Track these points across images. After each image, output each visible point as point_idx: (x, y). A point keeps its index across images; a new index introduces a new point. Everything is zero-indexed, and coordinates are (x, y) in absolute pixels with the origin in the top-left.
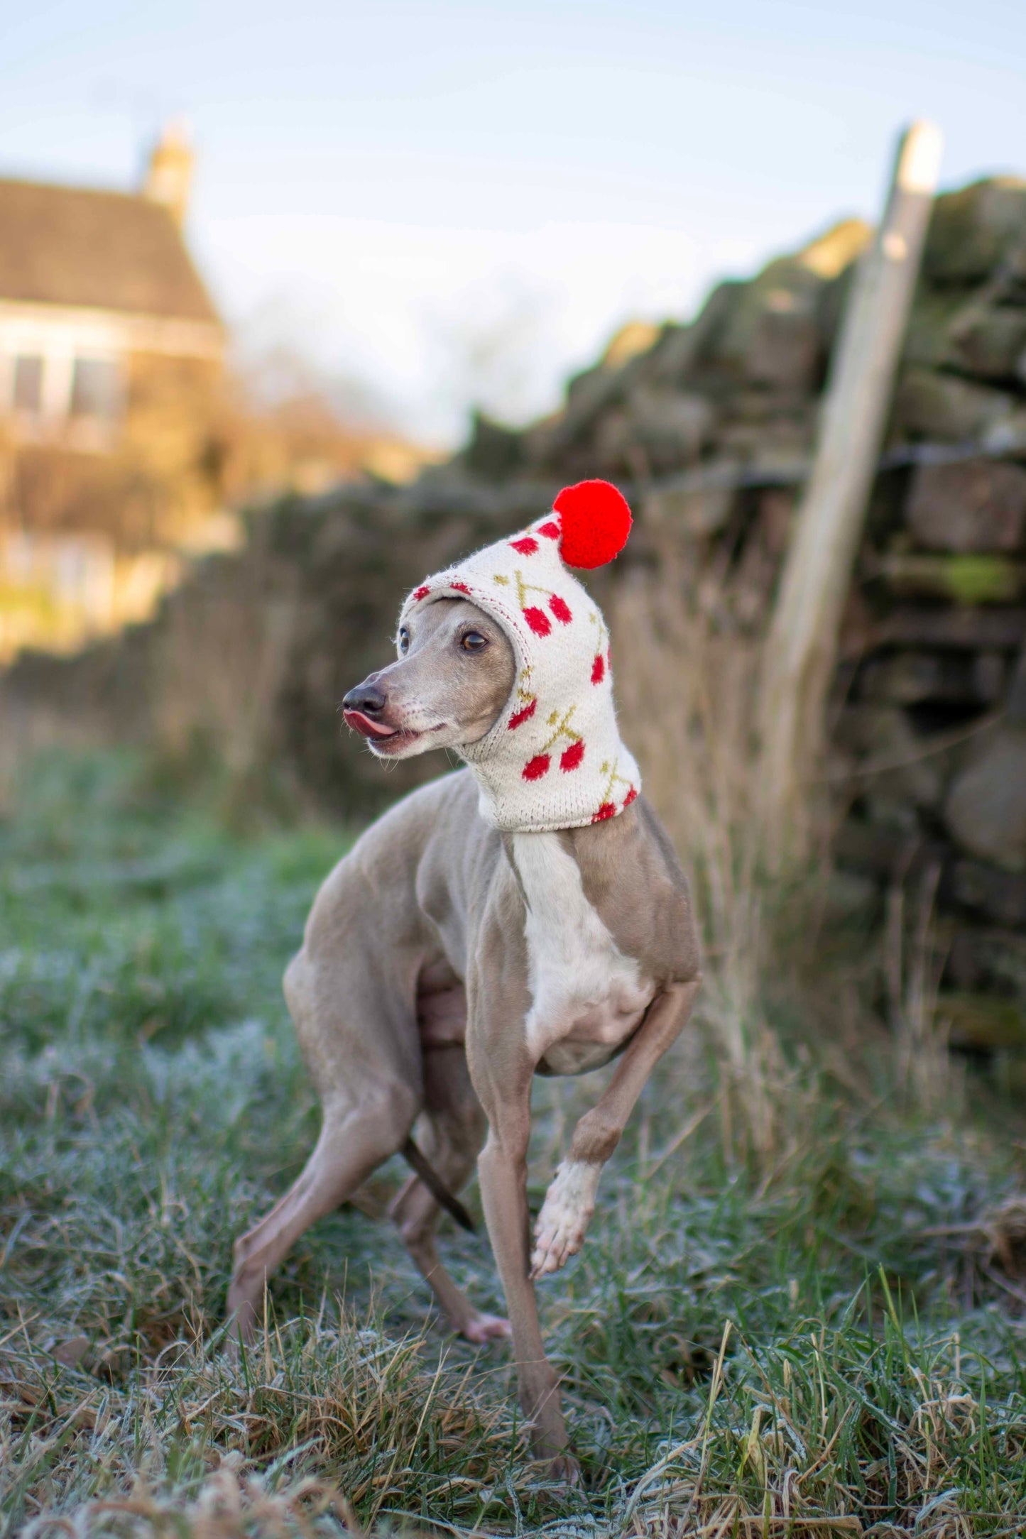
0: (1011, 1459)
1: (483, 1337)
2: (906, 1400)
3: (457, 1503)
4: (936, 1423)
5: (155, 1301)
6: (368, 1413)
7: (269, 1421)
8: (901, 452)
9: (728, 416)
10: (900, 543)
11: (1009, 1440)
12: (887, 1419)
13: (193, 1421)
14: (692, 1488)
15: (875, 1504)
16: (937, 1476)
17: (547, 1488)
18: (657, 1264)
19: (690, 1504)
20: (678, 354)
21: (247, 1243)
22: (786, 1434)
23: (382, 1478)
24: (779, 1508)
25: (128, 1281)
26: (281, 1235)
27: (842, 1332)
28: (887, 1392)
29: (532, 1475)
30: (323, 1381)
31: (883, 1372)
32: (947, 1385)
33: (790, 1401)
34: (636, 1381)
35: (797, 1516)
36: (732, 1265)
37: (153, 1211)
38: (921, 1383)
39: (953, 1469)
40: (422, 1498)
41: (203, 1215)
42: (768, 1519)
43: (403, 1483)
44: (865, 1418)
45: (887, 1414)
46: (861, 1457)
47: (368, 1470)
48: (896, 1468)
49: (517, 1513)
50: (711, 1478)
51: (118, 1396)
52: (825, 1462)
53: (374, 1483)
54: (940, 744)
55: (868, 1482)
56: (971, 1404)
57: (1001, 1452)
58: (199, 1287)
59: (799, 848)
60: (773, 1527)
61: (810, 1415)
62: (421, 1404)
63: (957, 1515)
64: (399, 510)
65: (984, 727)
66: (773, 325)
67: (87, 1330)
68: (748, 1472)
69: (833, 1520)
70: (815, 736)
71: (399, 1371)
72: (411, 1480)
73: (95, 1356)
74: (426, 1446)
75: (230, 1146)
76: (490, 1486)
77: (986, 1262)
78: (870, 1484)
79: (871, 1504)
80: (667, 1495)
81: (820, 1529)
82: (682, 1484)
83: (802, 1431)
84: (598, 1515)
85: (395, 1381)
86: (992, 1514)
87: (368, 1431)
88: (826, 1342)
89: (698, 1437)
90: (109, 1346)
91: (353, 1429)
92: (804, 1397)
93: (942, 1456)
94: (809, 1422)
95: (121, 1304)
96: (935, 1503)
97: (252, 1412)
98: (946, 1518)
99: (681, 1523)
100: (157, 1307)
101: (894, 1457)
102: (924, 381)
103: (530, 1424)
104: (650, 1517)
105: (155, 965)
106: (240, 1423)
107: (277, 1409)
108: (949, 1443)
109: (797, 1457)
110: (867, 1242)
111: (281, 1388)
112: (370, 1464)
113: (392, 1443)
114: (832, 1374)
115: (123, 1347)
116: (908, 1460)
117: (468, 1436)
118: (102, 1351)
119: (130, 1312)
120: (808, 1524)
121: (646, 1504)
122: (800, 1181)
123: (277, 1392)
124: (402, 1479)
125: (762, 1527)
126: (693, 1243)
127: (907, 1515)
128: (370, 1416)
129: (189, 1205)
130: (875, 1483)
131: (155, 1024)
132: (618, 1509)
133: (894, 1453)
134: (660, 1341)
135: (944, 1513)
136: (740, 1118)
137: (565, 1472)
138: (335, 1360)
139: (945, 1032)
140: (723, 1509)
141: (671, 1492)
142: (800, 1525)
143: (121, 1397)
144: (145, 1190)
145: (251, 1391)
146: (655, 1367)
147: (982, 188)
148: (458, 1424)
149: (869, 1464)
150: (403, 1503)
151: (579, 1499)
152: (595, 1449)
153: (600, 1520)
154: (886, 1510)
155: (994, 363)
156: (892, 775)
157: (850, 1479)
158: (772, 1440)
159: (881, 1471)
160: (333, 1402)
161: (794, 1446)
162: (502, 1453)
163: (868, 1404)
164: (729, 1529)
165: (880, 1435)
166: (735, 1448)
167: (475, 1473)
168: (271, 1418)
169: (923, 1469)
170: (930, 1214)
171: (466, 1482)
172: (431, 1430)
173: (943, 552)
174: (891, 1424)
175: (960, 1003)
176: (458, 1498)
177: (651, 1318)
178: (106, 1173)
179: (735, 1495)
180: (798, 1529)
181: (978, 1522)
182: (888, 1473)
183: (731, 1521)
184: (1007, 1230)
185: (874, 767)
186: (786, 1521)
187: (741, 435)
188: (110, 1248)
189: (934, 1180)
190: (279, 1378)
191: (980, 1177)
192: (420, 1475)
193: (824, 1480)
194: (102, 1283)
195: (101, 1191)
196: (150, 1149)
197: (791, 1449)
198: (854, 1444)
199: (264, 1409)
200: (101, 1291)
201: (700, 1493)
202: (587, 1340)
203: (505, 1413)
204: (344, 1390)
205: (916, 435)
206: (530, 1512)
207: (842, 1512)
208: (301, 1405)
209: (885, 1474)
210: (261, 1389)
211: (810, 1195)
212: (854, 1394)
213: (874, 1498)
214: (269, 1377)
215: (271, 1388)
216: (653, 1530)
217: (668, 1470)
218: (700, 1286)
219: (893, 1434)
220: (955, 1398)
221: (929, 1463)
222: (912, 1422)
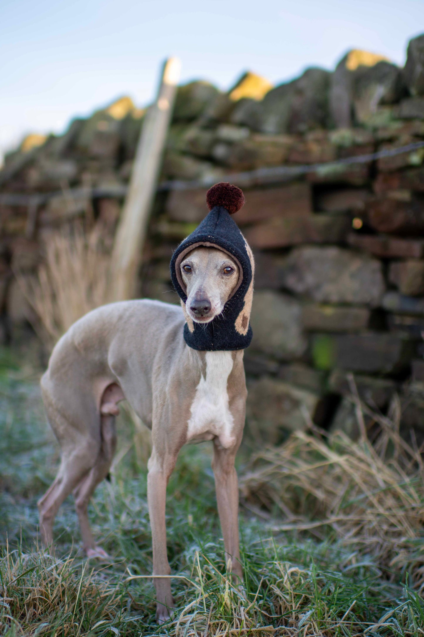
8: (165, 184)
9: (82, 169)
10: (165, 218)
19: (207, 626)
20: (59, 146)
21: (42, 504)
24: (241, 625)
35: (250, 628)
60: (240, 633)
66: (100, 136)
68: (226, 610)
69: (266, 628)
79: (272, 615)
81: (258, 632)
87: (56, 600)
91: (50, 600)
97: (7, 597)
102: (175, 158)
107: (18, 595)
120: (253, 631)
128: (56, 593)
140: (219, 627)
142: (250, 632)
145: (5, 587)
147: (193, 85)
148: (90, 593)
160: (41, 589)
168: (16, 599)
169: (289, 601)
172: (82, 597)
173: (183, 222)
183: (227, 632)
186: (245, 630)
187: (89, 176)
199: (12, 595)
201: (210, 621)
205: (171, 178)
221: (293, 599)
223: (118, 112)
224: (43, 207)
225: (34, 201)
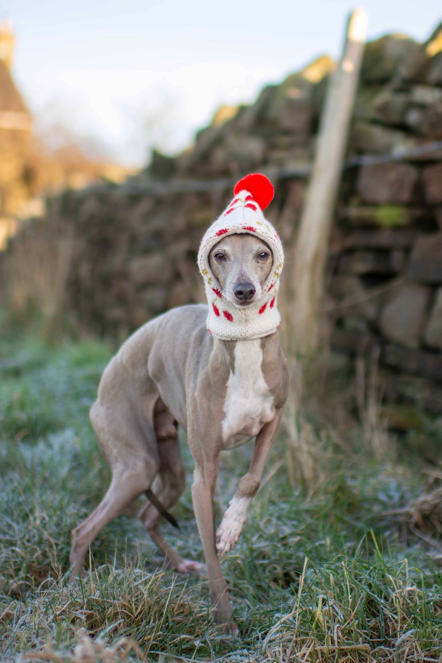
0: (436, 615)
1: (186, 570)
2: (386, 590)
3: (184, 647)
4: (401, 600)
5: (35, 560)
6: (140, 607)
7: (95, 613)
8: (354, 160)
9: (272, 147)
10: (354, 201)
11: (434, 606)
12: (379, 599)
13: (59, 615)
14: (293, 635)
15: (375, 638)
16: (403, 624)
17: (224, 638)
18: (265, 534)
19: (292, 643)
20: (248, 119)
21: (78, 531)
22: (333, 608)
23: (149, 637)
24: (333, 643)
25: (22, 551)
26: (94, 528)
27: (355, 560)
28: (377, 586)
29: (216, 633)
30: (118, 594)
31: (375, 578)
32: (404, 582)
33: (334, 593)
34: (259, 587)
35: (342, 646)
36: (299, 532)
37: (31, 518)
38: (393, 582)
39: (410, 621)
40: (167, 645)
41: (55, 519)
42: (328, 648)
43: (158, 639)
44: (368, 599)
45: (378, 597)
46: (367, 617)
47: (142, 633)
48: (384, 621)
49: (212, 650)
50: (301, 630)
51: (22, 605)
52: (352, 620)
53: (145, 640)
54: (376, 292)
55: (371, 628)
56: (416, 591)
57: (431, 612)
58: (55, 553)
59: (314, 341)
60: (330, 651)
61: (343, 599)
62: (164, 602)
63: (414, 642)
64: (119, 195)
65: (396, 284)
66: (291, 105)
67: (4, 575)
68: (317, 626)
69: (358, 647)
70: (319, 290)
71: (153, 588)
72: (162, 637)
73: (9, 587)
74: (167, 621)
75: (64, 487)
76: (197, 639)
77: (412, 526)
78: (372, 629)
79: (373, 639)
80: (280, 639)
81: (352, 651)
82: (287, 633)
83: (340, 606)
84: (249, 649)
85: (152, 591)
86: (429, 640)
87: (140, 616)
88: (348, 565)
89: (293, 612)
90: (15, 582)
91: (134, 615)
92: (340, 591)
93: (405, 615)
94: (343, 602)
95: (19, 562)
96: (404, 637)
97: (86, 609)
98: (409, 643)
99: (288, 651)
100: (36, 563)
101: (383, 617)
102: (364, 127)
103: (214, 609)
104: (274, 649)
105: (22, 406)
106: (82, 615)
107: (98, 608)
108: (407, 608)
109: (340, 618)
110: (358, 519)
111: (98, 598)
112: (143, 631)
113: (152, 621)
114: (352, 580)
115: (22, 582)
116: (389, 617)
117: (186, 616)
118: (12, 584)
119: (24, 565)
120: (346, 649)
121: (271, 643)
122: (326, 492)
123: (97, 599)
124: (158, 637)
125: (325, 651)
126: (280, 523)
127: (390, 643)
128: (141, 609)
129: (48, 515)
130: (374, 628)
131: (23, 433)
132: (258, 646)
133: (382, 614)
134: (269, 568)
135: (408, 641)
136: (298, 465)
137: (231, 630)
138: (123, 583)
139: (386, 423)
140: (308, 643)
141: (283, 637)
142: (342, 650)
143: (24, 605)
144: (27, 509)
145: (85, 600)
146: (267, 580)
147: (386, 40)
148: (181, 610)
149: (371, 620)
150: (159, 648)
151: (239, 642)
152: (244, 619)
153: (250, 652)
154: (380, 641)
155: (395, 118)
156: (355, 307)
157: (363, 627)
158: (327, 611)
159: (377, 623)
160: (124, 603)
161: (337, 613)
162: (202, 623)
163: (369, 592)
164: (310, 653)
165: (375, 606)
166: (311, 616)
167: (190, 633)
168: (96, 612)
169: (396, 621)
170: (384, 505)
171: (187, 637)
172: (169, 614)
173: (374, 204)
174: (381, 601)
175: (390, 409)
176: (184, 644)
177: (264, 558)
178: (7, 503)
179: (312, 637)
180: (342, 652)
181: (423, 644)
182: (380, 624)
183: (311, 649)
184: (421, 511)
185: (346, 303)
186: (336, 648)
187: (278, 155)
188: (12, 536)
189: (385, 489)
190: (98, 593)
191: (405, 488)
192: (166, 635)
193: (352, 628)
194: (10, 553)
195: (6, 510)
196: (27, 490)
197: (336, 615)
198: (364, 611)
199: (92, 608)
200: (10, 556)
201: (296, 637)
202: (235, 569)
203: (202, 604)
204: (128, 597)
205: (360, 152)
206: (217, 649)
207: (361, 643)
208: (108, 605)
209: (379, 624)
210: (90, 598)
211: (331, 498)
212: (363, 588)
213: (374, 635)
214: (93, 593)
215: (95, 598)
216: (276, 655)
217: (281, 627)
218: (285, 542)
219: (381, 606)
220: (409, 588)
221: (399, 618)
222: (390, 600)
223: (315, 74)
225: (219, 187)
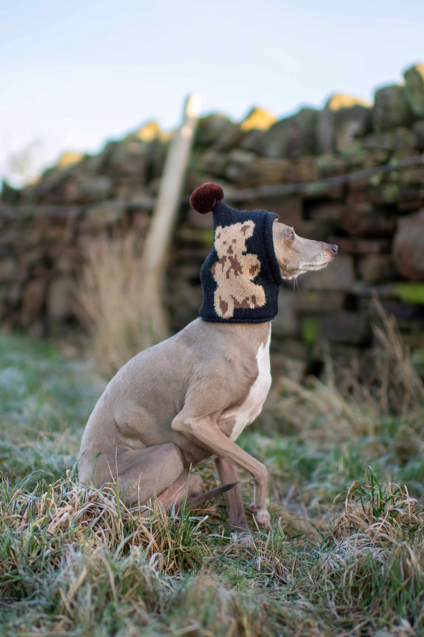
9: (116, 184)
155: (218, 170)
173: (200, 229)
187: (123, 190)
223: (147, 135)
224: (81, 217)
225: (72, 213)
